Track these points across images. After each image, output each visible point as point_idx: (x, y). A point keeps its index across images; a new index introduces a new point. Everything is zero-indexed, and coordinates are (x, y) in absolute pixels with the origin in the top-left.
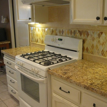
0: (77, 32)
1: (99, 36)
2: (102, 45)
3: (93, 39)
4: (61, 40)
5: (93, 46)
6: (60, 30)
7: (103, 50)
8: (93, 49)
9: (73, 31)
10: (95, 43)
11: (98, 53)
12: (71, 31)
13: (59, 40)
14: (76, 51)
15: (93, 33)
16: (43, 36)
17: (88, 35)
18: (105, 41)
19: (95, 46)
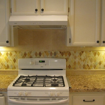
0: (59, 53)
1: (81, 54)
2: (83, 61)
3: (75, 58)
4: (43, 62)
5: (75, 63)
6: (36, 52)
7: (84, 65)
8: (75, 65)
9: (53, 52)
10: (77, 60)
11: (80, 68)
12: (51, 52)
13: (41, 62)
14: (62, 70)
15: (75, 52)
16: (8, 61)
17: (70, 54)
18: (86, 58)
19: (77, 63)
